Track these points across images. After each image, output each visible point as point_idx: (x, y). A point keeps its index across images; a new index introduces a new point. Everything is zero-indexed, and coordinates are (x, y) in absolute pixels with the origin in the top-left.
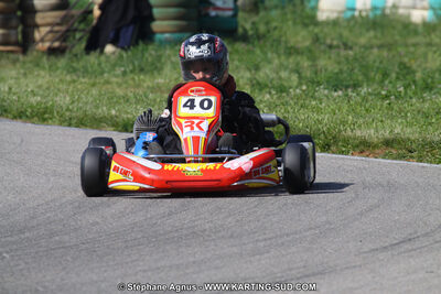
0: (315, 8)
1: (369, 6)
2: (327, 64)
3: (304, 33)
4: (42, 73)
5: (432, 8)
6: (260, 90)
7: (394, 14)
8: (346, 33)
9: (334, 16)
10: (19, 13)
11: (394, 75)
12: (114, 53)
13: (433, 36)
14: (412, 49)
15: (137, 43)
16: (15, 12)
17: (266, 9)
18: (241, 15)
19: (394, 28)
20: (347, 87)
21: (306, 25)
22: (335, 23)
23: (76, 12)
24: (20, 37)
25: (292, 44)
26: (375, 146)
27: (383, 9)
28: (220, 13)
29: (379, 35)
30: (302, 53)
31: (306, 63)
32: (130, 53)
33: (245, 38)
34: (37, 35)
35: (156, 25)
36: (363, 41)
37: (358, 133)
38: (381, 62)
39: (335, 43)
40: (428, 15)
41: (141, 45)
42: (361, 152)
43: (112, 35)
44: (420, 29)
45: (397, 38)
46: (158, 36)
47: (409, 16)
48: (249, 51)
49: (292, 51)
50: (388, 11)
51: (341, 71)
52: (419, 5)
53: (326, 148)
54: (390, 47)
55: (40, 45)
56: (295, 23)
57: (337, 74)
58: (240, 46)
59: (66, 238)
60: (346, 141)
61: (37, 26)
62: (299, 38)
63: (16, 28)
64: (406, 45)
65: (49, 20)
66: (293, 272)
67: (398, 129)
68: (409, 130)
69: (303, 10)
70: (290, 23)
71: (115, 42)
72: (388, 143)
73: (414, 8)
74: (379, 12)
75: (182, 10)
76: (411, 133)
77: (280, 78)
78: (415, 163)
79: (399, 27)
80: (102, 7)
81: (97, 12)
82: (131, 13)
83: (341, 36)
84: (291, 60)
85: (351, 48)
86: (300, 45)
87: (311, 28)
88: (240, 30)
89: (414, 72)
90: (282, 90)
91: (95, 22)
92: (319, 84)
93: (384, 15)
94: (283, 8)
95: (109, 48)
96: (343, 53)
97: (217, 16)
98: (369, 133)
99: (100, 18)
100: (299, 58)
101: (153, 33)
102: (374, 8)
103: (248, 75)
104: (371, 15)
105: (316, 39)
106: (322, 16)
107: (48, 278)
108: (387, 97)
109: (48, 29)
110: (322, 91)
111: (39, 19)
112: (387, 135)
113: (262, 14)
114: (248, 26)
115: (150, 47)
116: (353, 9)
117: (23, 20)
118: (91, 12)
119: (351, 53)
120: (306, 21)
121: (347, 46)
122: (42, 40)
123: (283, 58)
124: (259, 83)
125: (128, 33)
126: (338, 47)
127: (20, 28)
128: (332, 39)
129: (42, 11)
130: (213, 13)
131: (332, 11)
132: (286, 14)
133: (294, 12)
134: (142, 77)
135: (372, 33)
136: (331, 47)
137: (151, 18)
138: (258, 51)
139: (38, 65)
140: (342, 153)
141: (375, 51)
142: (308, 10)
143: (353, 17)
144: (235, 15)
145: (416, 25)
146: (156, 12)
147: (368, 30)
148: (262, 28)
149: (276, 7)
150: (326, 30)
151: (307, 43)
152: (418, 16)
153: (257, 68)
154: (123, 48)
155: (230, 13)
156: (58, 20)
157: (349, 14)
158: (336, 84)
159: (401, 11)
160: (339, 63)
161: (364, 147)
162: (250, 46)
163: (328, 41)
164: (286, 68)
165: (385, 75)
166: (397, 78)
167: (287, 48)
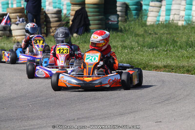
0: (146, 21)
1: (164, 20)
2: (148, 40)
3: (142, 29)
4: (52, 43)
5: (185, 21)
6: (125, 49)
7: (172, 23)
8: (156, 29)
9: (152, 23)
10: (45, 23)
11: (170, 44)
12: (77, 36)
13: (185, 30)
14: (178, 35)
15: (84, 33)
16: (43, 23)
17: (129, 21)
18: (120, 23)
19: (172, 27)
20: (153, 48)
21: (142, 27)
22: (152, 26)
23: (64, 22)
24: (45, 31)
25: (137, 33)
26: (161, 68)
27: (169, 21)
28: (113, 23)
29: (167, 30)
30: (140, 36)
31: (141, 39)
32: (82, 36)
33: (121, 31)
34: (51, 31)
35: (91, 27)
36: (162, 32)
37: (155, 63)
38: (167, 39)
39: (152, 32)
40: (184, 23)
41: (86, 34)
42: (156, 70)
43: (76, 30)
44: (181, 28)
45: (173, 31)
46: (92, 30)
47: (178, 23)
48: (122, 35)
49: (137, 35)
50: (170, 22)
51: (153, 42)
52: (181, 19)
53: (144, 68)
54: (170, 34)
55: (52, 34)
56: (139, 25)
57: (151, 43)
58: (119, 34)
59: (51, 100)
60: (151, 66)
61: (51, 27)
62: (140, 31)
63: (44, 28)
64: (176, 33)
65: (55, 25)
66: (127, 111)
67: (169, 62)
68: (172, 62)
69: (141, 22)
70: (137, 26)
71: (77, 33)
72: (165, 67)
73: (179, 20)
74: (167, 22)
75: (99, 22)
76: (173, 63)
77: (131, 45)
78: (174, 74)
79: (174, 27)
80: (73, 21)
81: (71, 23)
82: (82, 23)
83: (154, 30)
84: (137, 38)
85: (157, 34)
86: (140, 33)
87: (144, 27)
88: (120, 28)
89: (177, 42)
90: (132, 48)
91: (70, 26)
92: (144, 46)
93: (169, 23)
94: (135, 21)
95: (75, 35)
96: (154, 36)
97: (112, 24)
98: (159, 63)
99: (72, 24)
100: (139, 38)
101: (90, 29)
102: (166, 21)
103: (121, 43)
104: (165, 23)
105: (145, 31)
106: (148, 24)
107: (44, 113)
108: (167, 51)
109: (54, 28)
110: (145, 49)
111: (52, 25)
112: (165, 64)
113: (128, 22)
114: (122, 27)
115: (89, 34)
116: (159, 21)
117: (46, 25)
118: (69, 22)
119: (157, 36)
120: (143, 25)
121: (156, 34)
122: (53, 32)
123: (134, 37)
124: (124, 46)
125: (81, 30)
126: (153, 34)
127: (45, 28)
128: (151, 31)
129: (53, 22)
130: (110, 23)
131: (152, 22)
132: (136, 23)
133: (139, 22)
134: (85, 44)
135: (165, 29)
136: (150, 34)
137: (89, 25)
138: (125, 35)
139: (51, 41)
140: (149, 70)
141: (166, 35)
142: (143, 22)
143: (159, 23)
144: (118, 23)
145: (180, 26)
146: (91, 22)
147: (164, 28)
148: (127, 28)
149: (133, 20)
150: (149, 28)
151: (142, 33)
152: (180, 23)
153: (124, 41)
154: (80, 35)
155: (116, 23)
156: (57, 25)
157: (157, 23)
158: (150, 46)
159: (175, 22)
160: (152, 39)
161: (157, 68)
162: (123, 34)
163: (150, 32)
164: (134, 41)
165: (167, 43)
166: (171, 44)
167: (135, 34)
